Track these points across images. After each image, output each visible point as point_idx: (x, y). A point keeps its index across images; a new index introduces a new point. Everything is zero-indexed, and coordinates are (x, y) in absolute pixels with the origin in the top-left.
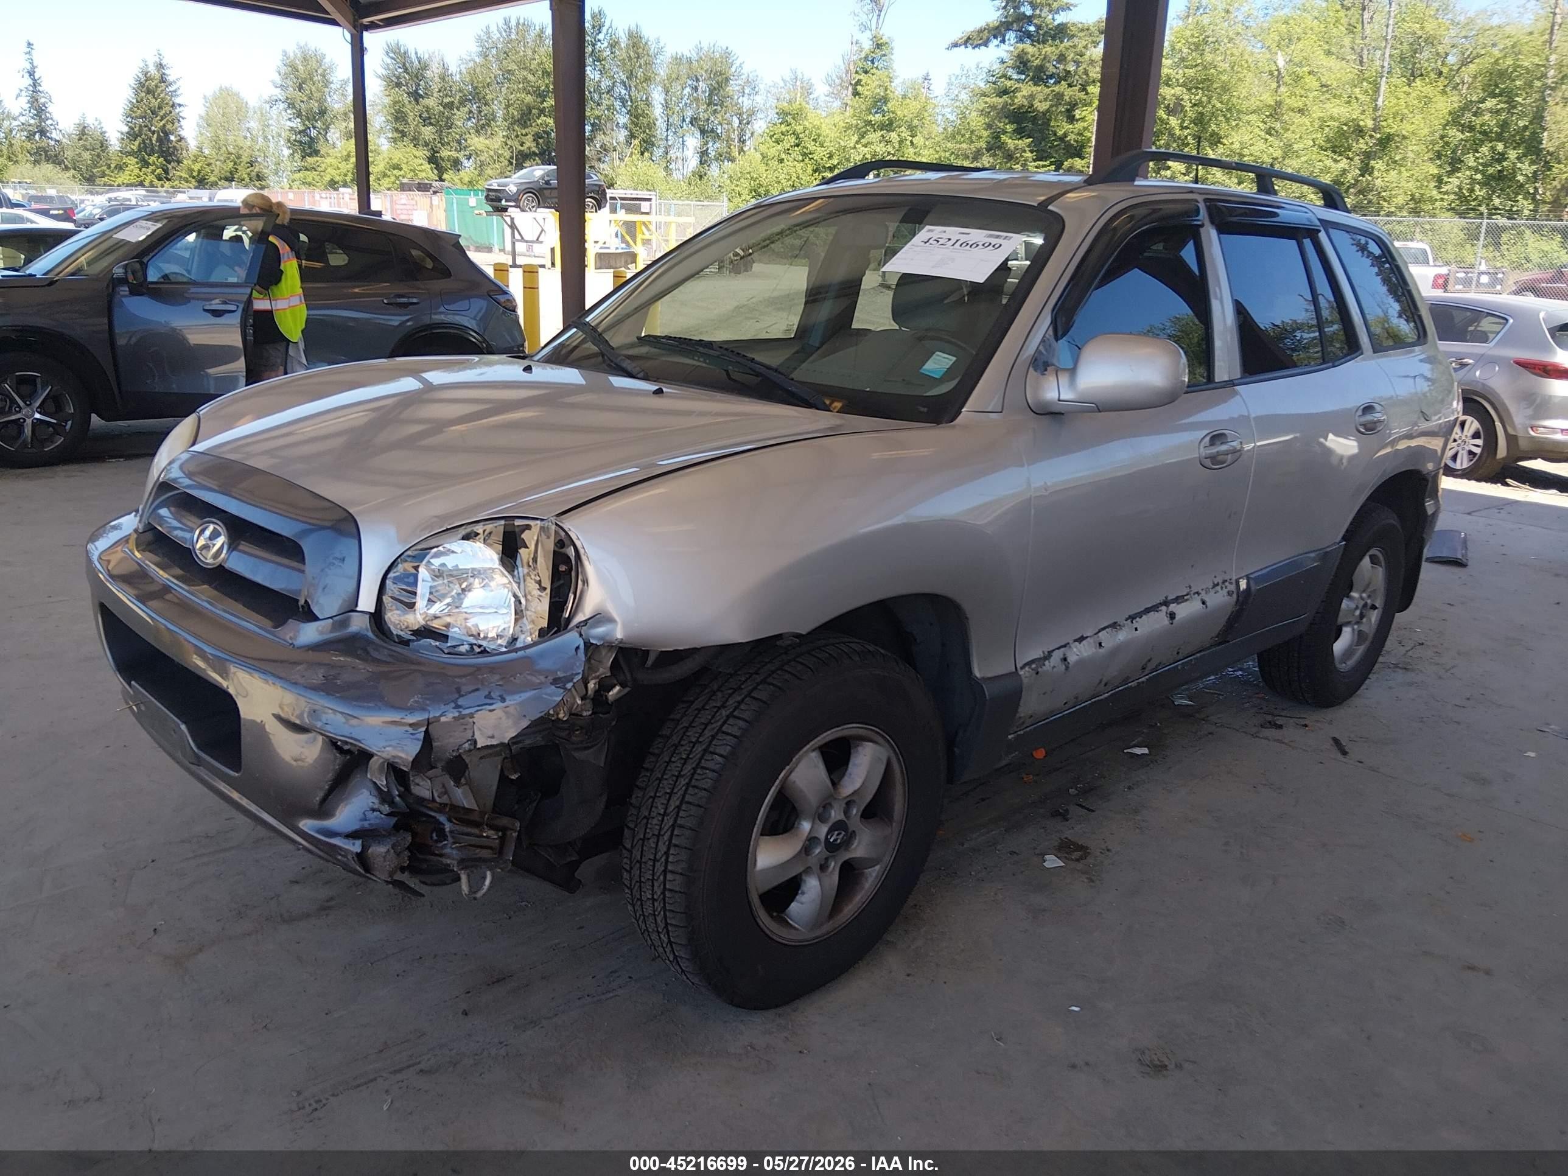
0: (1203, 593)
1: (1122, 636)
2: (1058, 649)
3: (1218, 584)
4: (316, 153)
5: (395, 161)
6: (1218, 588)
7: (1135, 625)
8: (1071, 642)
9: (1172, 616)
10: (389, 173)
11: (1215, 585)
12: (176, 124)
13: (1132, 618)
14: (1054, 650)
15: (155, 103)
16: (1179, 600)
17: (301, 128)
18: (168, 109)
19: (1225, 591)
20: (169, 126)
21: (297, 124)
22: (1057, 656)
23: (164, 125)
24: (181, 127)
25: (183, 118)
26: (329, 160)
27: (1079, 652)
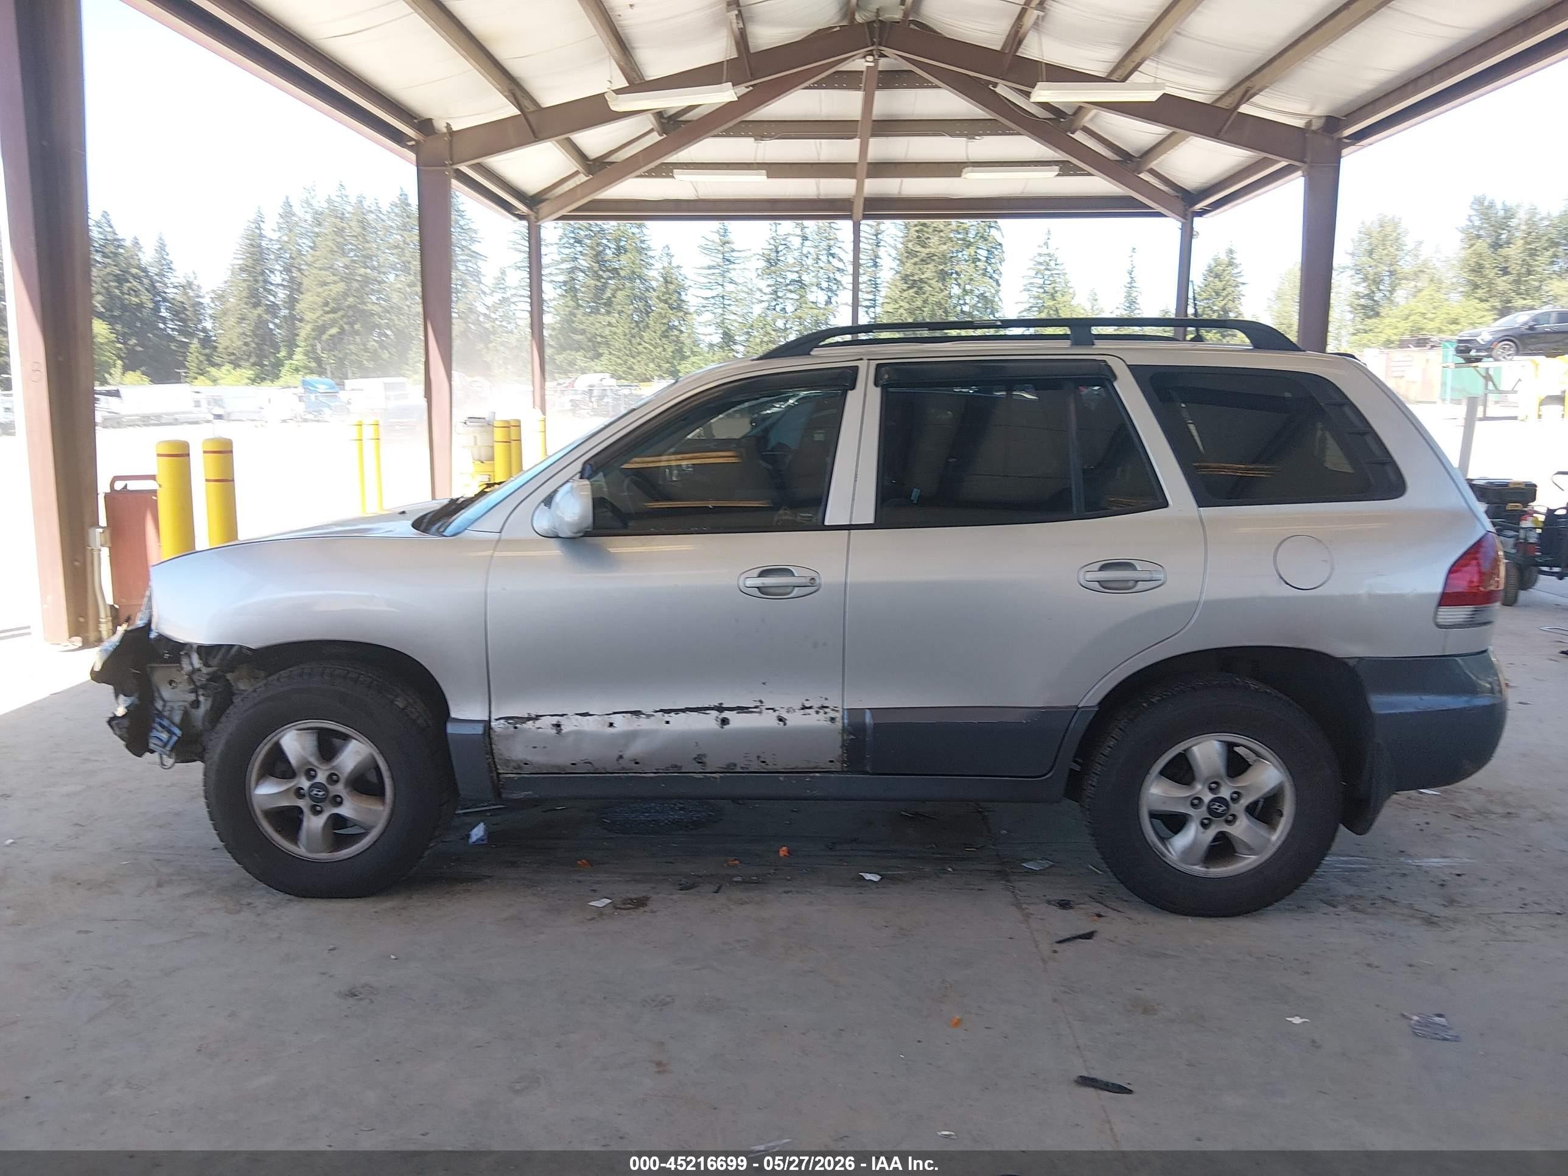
0: (783, 711)
1: (646, 724)
2: (550, 715)
3: (810, 708)
4: (1377, 314)
5: (1453, 316)
6: (811, 711)
7: (667, 718)
8: (570, 714)
9: (725, 721)
10: (1444, 328)
11: (806, 708)
12: (1237, 302)
13: (666, 712)
14: (544, 715)
15: (1219, 285)
16: (742, 710)
17: (1367, 292)
18: (1230, 289)
19: (822, 716)
20: (1230, 305)
21: (1362, 289)
22: (548, 721)
23: (1225, 304)
24: (1240, 304)
25: (1243, 295)
26: (1387, 321)
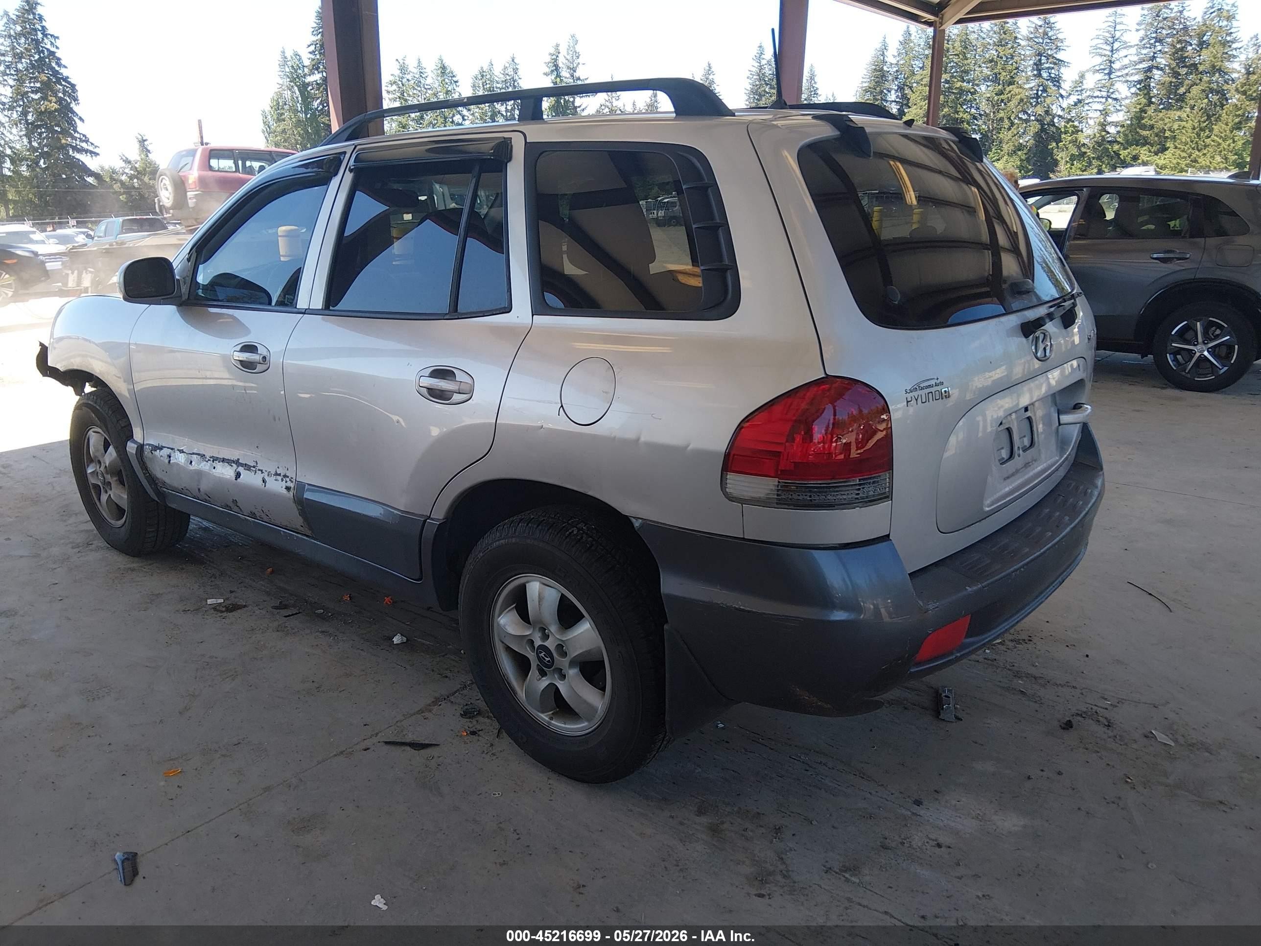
0: (266, 474)
1: (205, 466)
2: (168, 448)
3: (280, 475)
6: (279, 478)
7: (214, 464)
8: (176, 449)
9: (238, 475)
11: (277, 474)
13: (215, 459)
14: (165, 447)
16: (248, 467)
19: (284, 484)
22: (165, 452)
27: (180, 459)
